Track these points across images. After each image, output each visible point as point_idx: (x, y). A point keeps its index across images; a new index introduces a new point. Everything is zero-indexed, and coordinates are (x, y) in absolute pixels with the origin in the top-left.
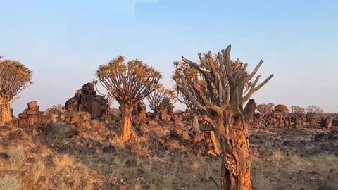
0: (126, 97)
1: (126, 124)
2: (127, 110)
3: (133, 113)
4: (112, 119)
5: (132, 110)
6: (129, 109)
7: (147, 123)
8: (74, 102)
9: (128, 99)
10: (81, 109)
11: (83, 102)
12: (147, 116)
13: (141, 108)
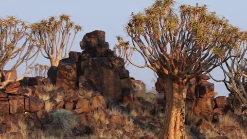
0: (176, 71)
1: (173, 119)
2: (176, 94)
3: (187, 100)
4: (143, 109)
5: (184, 95)
6: (180, 92)
7: (215, 121)
8: (69, 71)
9: (179, 74)
10: (85, 86)
11: (86, 72)
12: (216, 107)
13: (202, 89)
